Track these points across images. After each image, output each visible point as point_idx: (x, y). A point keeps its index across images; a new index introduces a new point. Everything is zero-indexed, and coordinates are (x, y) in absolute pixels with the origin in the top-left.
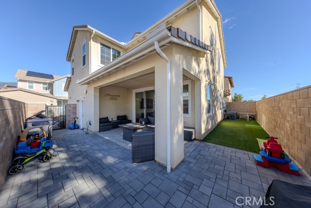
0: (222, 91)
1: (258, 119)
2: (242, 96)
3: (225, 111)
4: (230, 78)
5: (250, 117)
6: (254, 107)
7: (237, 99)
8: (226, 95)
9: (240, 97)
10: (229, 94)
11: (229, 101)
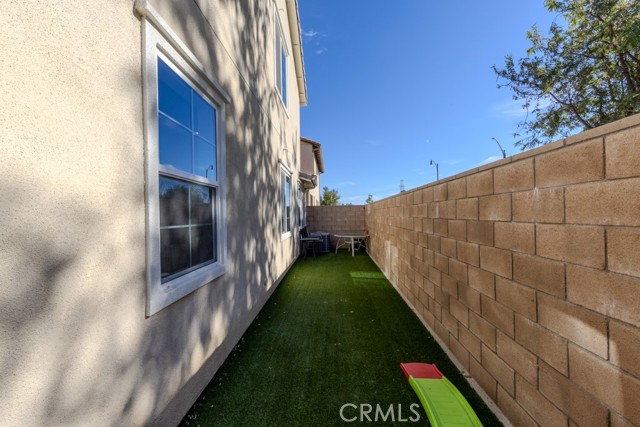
0: (295, 171)
1: (372, 249)
2: (338, 195)
3: (303, 233)
4: (315, 146)
5: (356, 246)
6: (362, 218)
7: (328, 198)
8: (306, 185)
9: (334, 196)
10: (314, 185)
11: (315, 204)
